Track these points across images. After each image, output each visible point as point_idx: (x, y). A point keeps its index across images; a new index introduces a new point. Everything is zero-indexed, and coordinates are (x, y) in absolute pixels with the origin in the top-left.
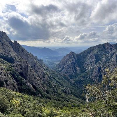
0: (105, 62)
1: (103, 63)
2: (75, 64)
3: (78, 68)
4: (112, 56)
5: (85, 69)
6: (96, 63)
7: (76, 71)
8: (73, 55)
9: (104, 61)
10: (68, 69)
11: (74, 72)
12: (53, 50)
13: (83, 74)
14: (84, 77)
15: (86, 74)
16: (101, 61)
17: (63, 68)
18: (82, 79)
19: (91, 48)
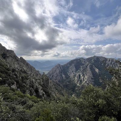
0: (83, 71)
1: (81, 72)
2: (61, 72)
3: (64, 76)
4: (86, 67)
5: (68, 76)
6: (76, 72)
7: (62, 78)
8: (60, 66)
9: (81, 70)
10: (57, 76)
11: (61, 78)
12: (41, 62)
13: (68, 80)
14: (69, 82)
15: (70, 79)
16: (80, 70)
17: (53, 76)
18: (68, 83)
19: (72, 61)
